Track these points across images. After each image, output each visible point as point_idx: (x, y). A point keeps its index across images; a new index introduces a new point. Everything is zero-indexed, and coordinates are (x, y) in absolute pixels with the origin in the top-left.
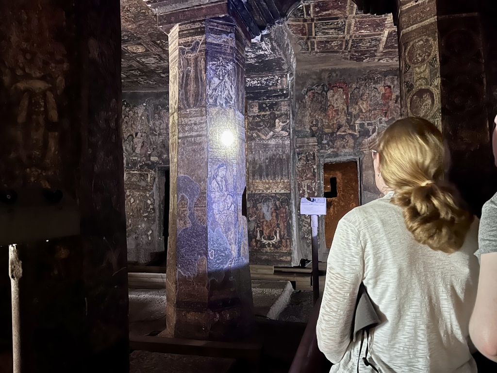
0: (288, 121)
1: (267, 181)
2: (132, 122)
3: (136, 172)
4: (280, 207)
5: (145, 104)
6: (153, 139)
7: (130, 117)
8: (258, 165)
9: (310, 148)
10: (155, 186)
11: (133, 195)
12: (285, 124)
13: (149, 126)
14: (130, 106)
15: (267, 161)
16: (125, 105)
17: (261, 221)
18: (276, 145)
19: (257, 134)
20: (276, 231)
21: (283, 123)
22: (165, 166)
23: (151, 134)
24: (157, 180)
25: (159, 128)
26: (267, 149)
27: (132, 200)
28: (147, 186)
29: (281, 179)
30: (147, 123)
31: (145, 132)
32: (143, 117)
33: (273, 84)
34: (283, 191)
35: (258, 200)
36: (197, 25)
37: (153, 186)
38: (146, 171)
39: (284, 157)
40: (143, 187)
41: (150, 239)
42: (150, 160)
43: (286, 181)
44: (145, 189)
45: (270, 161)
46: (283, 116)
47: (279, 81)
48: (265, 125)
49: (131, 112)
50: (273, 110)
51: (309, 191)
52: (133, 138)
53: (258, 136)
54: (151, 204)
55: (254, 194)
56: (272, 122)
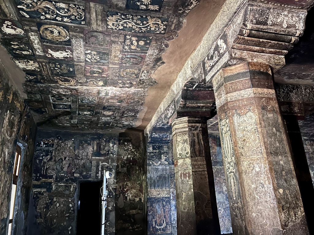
0: (168, 156)
1: (158, 190)
2: (63, 150)
3: (62, 184)
4: (166, 206)
5: (73, 139)
6: (77, 162)
7: (62, 147)
8: (153, 180)
9: (172, 170)
10: (76, 194)
11: (58, 201)
12: (166, 157)
13: (75, 153)
14: (62, 140)
15: (158, 178)
16: (59, 139)
17: (156, 214)
18: (162, 169)
19: (152, 162)
20: (164, 220)
21: (165, 157)
22: (84, 180)
23: (75, 158)
24: (77, 189)
25: (82, 155)
26: (158, 171)
27: (58, 205)
28: (70, 194)
29: (166, 188)
30: (74, 151)
31: (72, 157)
32: (71, 148)
33: (165, 137)
34: (166, 196)
35: (153, 201)
36: (197, 119)
37: (74, 194)
38: (70, 183)
39: (167, 176)
40: (67, 195)
41: (70, 233)
42: (73, 176)
43: (168, 190)
44: (68, 196)
45: (159, 178)
46: (165, 153)
47: (169, 136)
48: (156, 157)
49: (63, 144)
50: (160, 150)
51: (173, 195)
52: (63, 161)
53: (153, 163)
54: (72, 207)
55: (151, 198)
56: (160, 156)
